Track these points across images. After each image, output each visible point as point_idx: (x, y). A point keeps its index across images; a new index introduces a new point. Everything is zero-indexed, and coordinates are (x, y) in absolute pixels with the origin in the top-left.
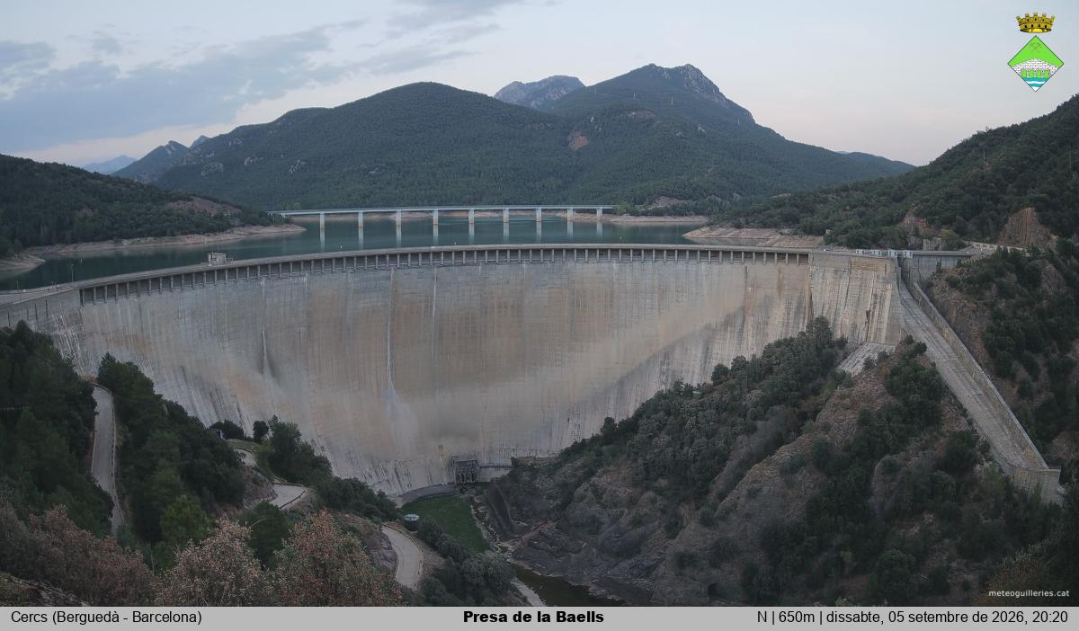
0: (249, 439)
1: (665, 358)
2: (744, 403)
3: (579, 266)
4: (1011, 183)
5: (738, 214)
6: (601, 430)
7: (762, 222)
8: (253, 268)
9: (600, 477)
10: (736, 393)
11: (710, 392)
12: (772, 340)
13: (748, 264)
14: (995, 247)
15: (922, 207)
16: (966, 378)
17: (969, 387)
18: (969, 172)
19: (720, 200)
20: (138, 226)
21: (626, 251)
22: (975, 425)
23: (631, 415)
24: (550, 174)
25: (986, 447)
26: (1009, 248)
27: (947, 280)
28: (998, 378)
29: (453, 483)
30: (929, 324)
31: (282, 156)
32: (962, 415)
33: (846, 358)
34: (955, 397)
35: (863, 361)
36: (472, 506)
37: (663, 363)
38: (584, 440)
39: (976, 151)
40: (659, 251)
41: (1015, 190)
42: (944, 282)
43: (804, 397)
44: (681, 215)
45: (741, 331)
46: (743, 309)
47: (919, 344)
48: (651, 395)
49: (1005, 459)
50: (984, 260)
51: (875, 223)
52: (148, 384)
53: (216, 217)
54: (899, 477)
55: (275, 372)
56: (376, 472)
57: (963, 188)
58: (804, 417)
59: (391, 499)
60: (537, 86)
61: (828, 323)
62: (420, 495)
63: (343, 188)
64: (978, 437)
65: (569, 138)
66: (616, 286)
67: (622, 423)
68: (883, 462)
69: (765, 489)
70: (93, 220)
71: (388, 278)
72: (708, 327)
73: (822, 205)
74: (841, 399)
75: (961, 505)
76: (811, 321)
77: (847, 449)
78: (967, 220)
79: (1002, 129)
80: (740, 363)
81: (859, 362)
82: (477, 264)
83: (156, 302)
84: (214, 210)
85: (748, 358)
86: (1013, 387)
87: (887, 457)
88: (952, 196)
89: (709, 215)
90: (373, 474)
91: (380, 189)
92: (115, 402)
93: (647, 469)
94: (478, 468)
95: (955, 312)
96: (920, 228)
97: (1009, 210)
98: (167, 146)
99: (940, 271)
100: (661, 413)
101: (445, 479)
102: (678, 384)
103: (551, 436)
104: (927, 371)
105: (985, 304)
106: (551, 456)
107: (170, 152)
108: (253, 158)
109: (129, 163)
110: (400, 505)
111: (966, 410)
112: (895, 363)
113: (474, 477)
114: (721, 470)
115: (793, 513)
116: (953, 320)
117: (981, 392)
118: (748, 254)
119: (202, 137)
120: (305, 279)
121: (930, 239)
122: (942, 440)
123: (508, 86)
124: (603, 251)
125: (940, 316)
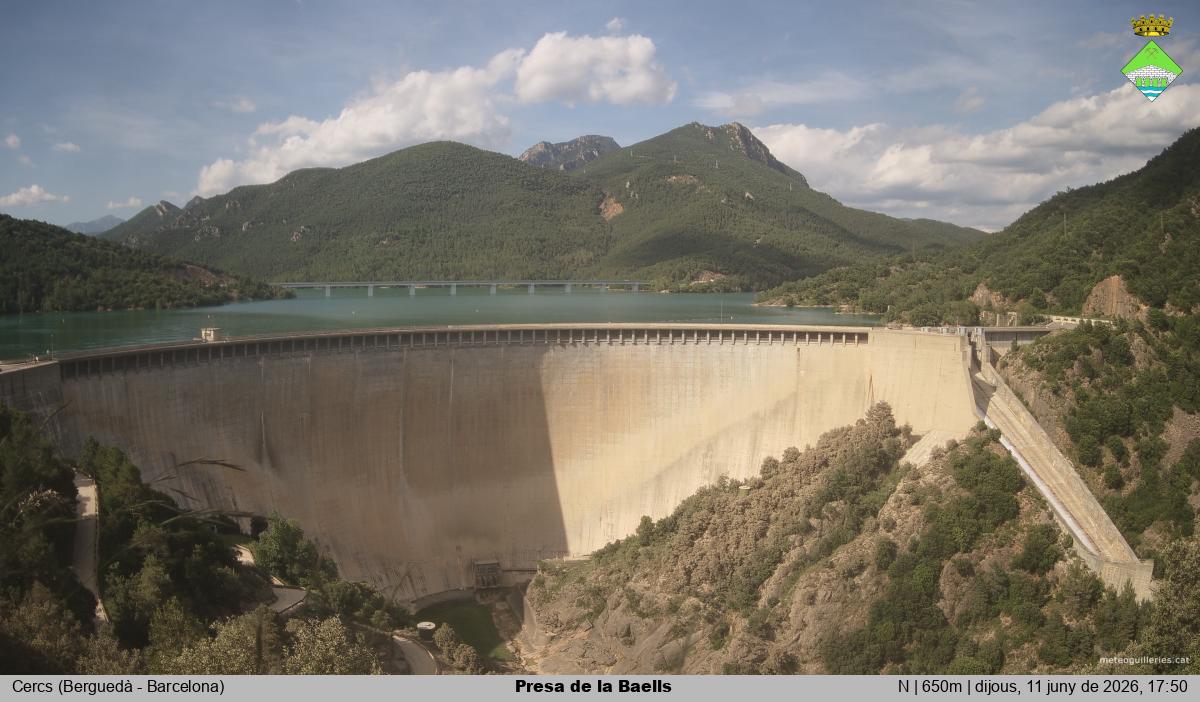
0: (246, 535)
1: (708, 450)
2: (796, 499)
3: (612, 348)
4: (1096, 249)
5: (790, 290)
6: (638, 531)
7: (816, 298)
8: (251, 346)
9: (636, 581)
10: (787, 488)
11: (759, 488)
12: (827, 429)
13: (802, 345)
14: (1078, 320)
15: (995, 279)
16: (1045, 467)
17: (1049, 476)
18: (1049, 238)
19: (769, 274)
20: (126, 296)
21: (664, 333)
22: (1055, 517)
23: (669, 515)
24: (581, 245)
25: (1069, 542)
26: (1093, 321)
27: (1024, 359)
28: (1082, 466)
29: (472, 588)
30: (1004, 408)
31: (284, 221)
32: (1042, 508)
33: (910, 447)
34: (1033, 487)
35: (929, 451)
36: (494, 614)
37: (706, 456)
38: (618, 542)
39: (1056, 215)
40: (702, 333)
41: (1101, 256)
42: (1020, 361)
43: (864, 493)
44: (726, 291)
45: (793, 420)
46: (795, 395)
47: (992, 431)
48: (693, 491)
49: (1092, 554)
50: (1066, 335)
51: (943, 296)
52: (135, 472)
53: (210, 289)
54: (972, 578)
55: (275, 463)
56: (387, 575)
57: (1041, 256)
58: (863, 513)
59: (405, 605)
60: (566, 147)
61: (890, 409)
62: (436, 601)
63: (350, 259)
64: (1060, 531)
65: (602, 206)
66: (653, 370)
67: (661, 522)
68: (954, 562)
69: (821, 594)
70: (75, 287)
71: (400, 360)
72: (756, 416)
73: (883, 279)
74: (906, 492)
75: (1041, 607)
76: (872, 408)
77: (914, 547)
78: (1048, 291)
79: (1087, 188)
80: (792, 455)
81: (925, 451)
82: (498, 346)
83: (144, 380)
84: (209, 280)
85: (802, 450)
86: (1099, 474)
87: (957, 556)
88: (1029, 266)
89: (758, 290)
90: (384, 577)
91: (392, 260)
92: (99, 490)
93: (688, 573)
94: (500, 572)
95: (1033, 393)
96: (993, 301)
97: (1093, 278)
98: (158, 206)
99: (1016, 349)
100: (704, 512)
101: (464, 583)
102: (722, 479)
103: (581, 535)
104: (1002, 459)
105: (1068, 384)
106: (582, 559)
107: (161, 214)
108: (253, 223)
109: (116, 224)
110: (413, 611)
111: (1045, 502)
112: (965, 451)
113: (495, 582)
114: (771, 574)
115: (852, 620)
116: (1031, 403)
117: (1062, 481)
118: (801, 335)
119: (197, 197)
120: (308, 360)
121: (1004, 312)
122: (1019, 535)
123: (534, 147)
124: (639, 333)
125: (1015, 398)
